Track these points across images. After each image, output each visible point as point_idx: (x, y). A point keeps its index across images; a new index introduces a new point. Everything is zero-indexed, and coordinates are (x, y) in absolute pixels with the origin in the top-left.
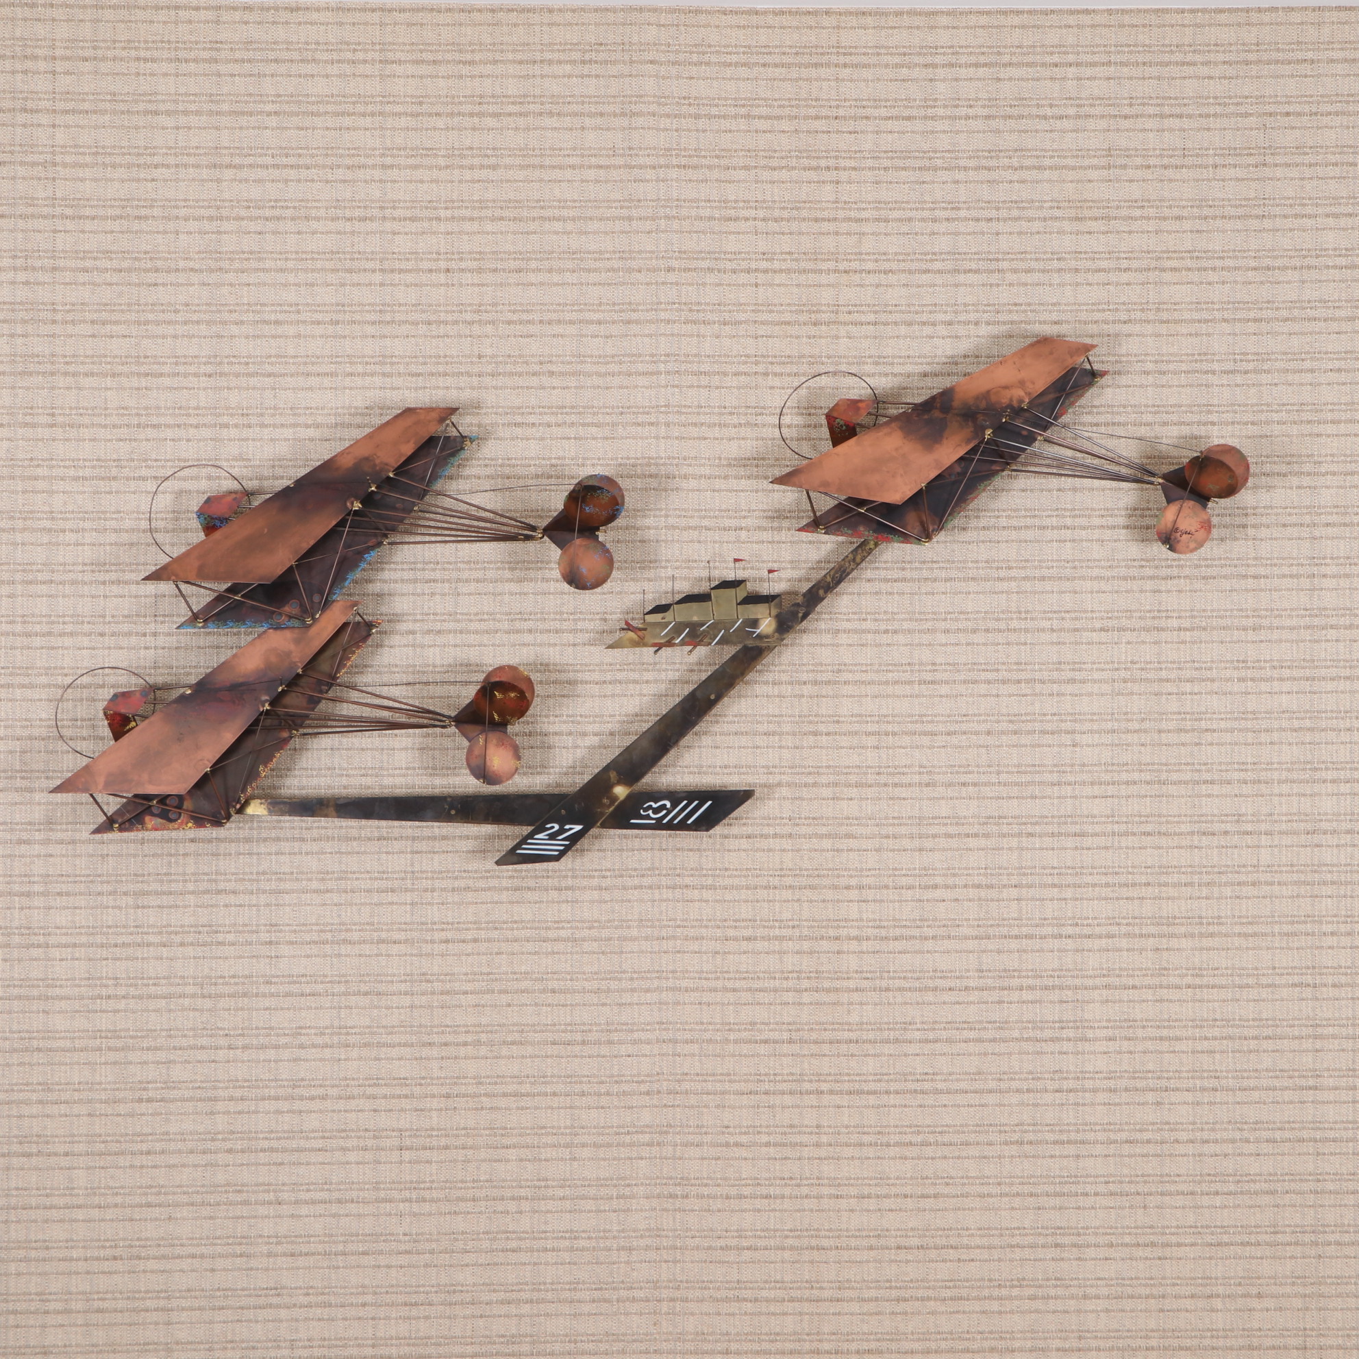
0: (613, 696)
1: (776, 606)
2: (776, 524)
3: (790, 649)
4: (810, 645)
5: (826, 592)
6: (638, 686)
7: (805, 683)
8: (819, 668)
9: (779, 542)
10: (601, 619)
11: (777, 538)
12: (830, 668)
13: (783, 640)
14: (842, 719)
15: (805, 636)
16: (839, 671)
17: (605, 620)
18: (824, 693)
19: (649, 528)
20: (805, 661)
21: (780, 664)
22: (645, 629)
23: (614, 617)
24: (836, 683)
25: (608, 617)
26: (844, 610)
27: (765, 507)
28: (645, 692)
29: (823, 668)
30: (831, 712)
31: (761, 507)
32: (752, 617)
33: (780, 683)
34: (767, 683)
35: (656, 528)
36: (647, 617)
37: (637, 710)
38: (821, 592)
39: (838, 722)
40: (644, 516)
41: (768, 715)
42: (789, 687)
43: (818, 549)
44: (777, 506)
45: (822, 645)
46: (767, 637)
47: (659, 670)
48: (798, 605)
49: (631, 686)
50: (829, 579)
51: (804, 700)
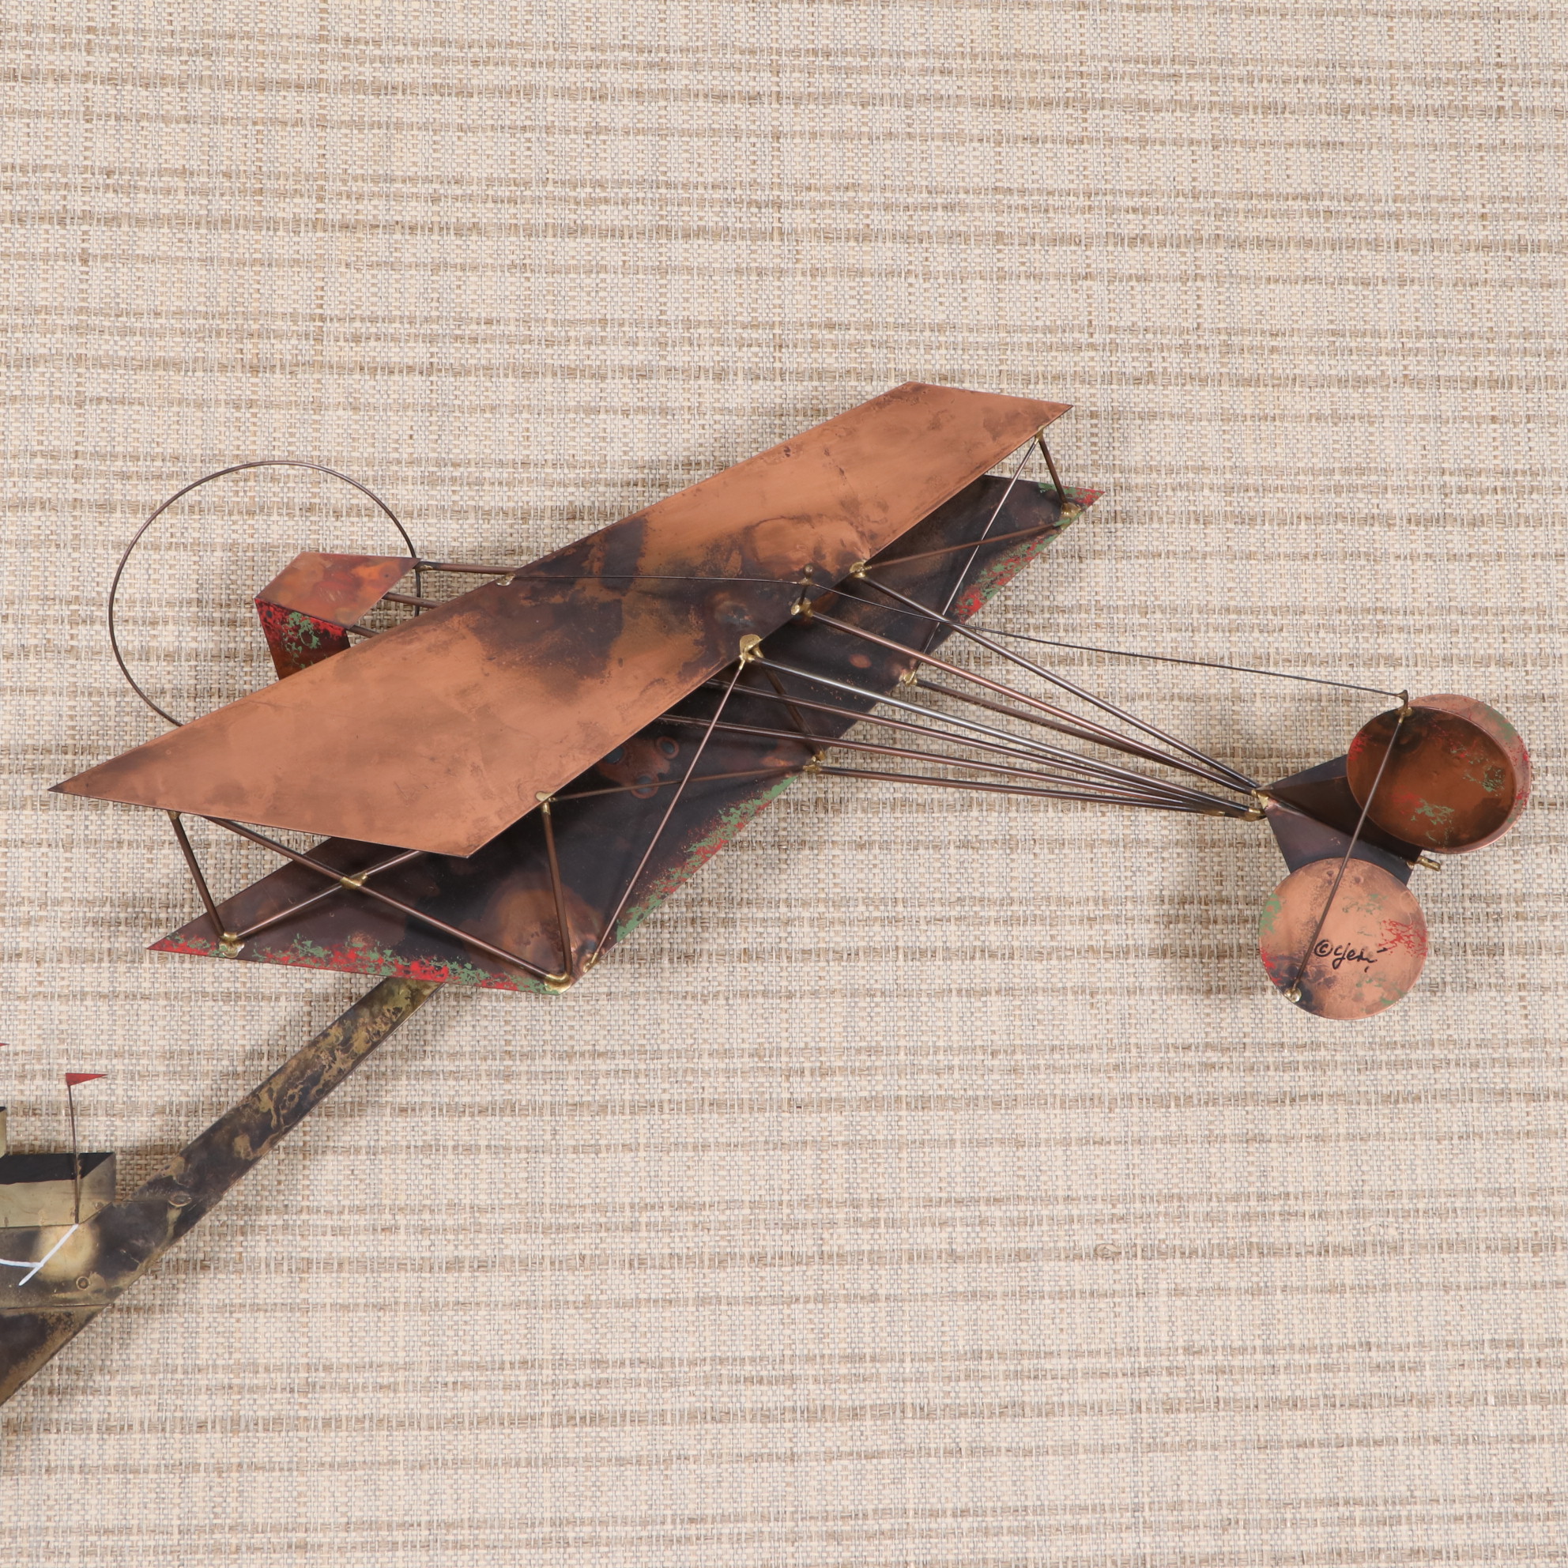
1: (98, 1187)
2: (122, 943)
3: (157, 1321)
4: (222, 1308)
5: (256, 1143)
7: (202, 1426)
8: (249, 1380)
9: (131, 996)
11: (125, 985)
12: (280, 1379)
13: (115, 1293)
14: (313, 1538)
15: (205, 1280)
16: (310, 1387)
18: (261, 1457)
20: (204, 1358)
21: (127, 1369)
24: (299, 1424)
26: (327, 1200)
27: (93, 892)
29: (261, 1379)
30: (280, 1517)
31: (79, 890)
32: (19, 1221)
33: (126, 1428)
34: (82, 1427)
38: (242, 1144)
39: (303, 1547)
41: (84, 1530)
42: (153, 1440)
43: (251, 1016)
44: (129, 891)
45: (256, 1308)
46: (64, 1285)
48: (165, 1183)
50: (266, 1103)
51: (198, 1479)
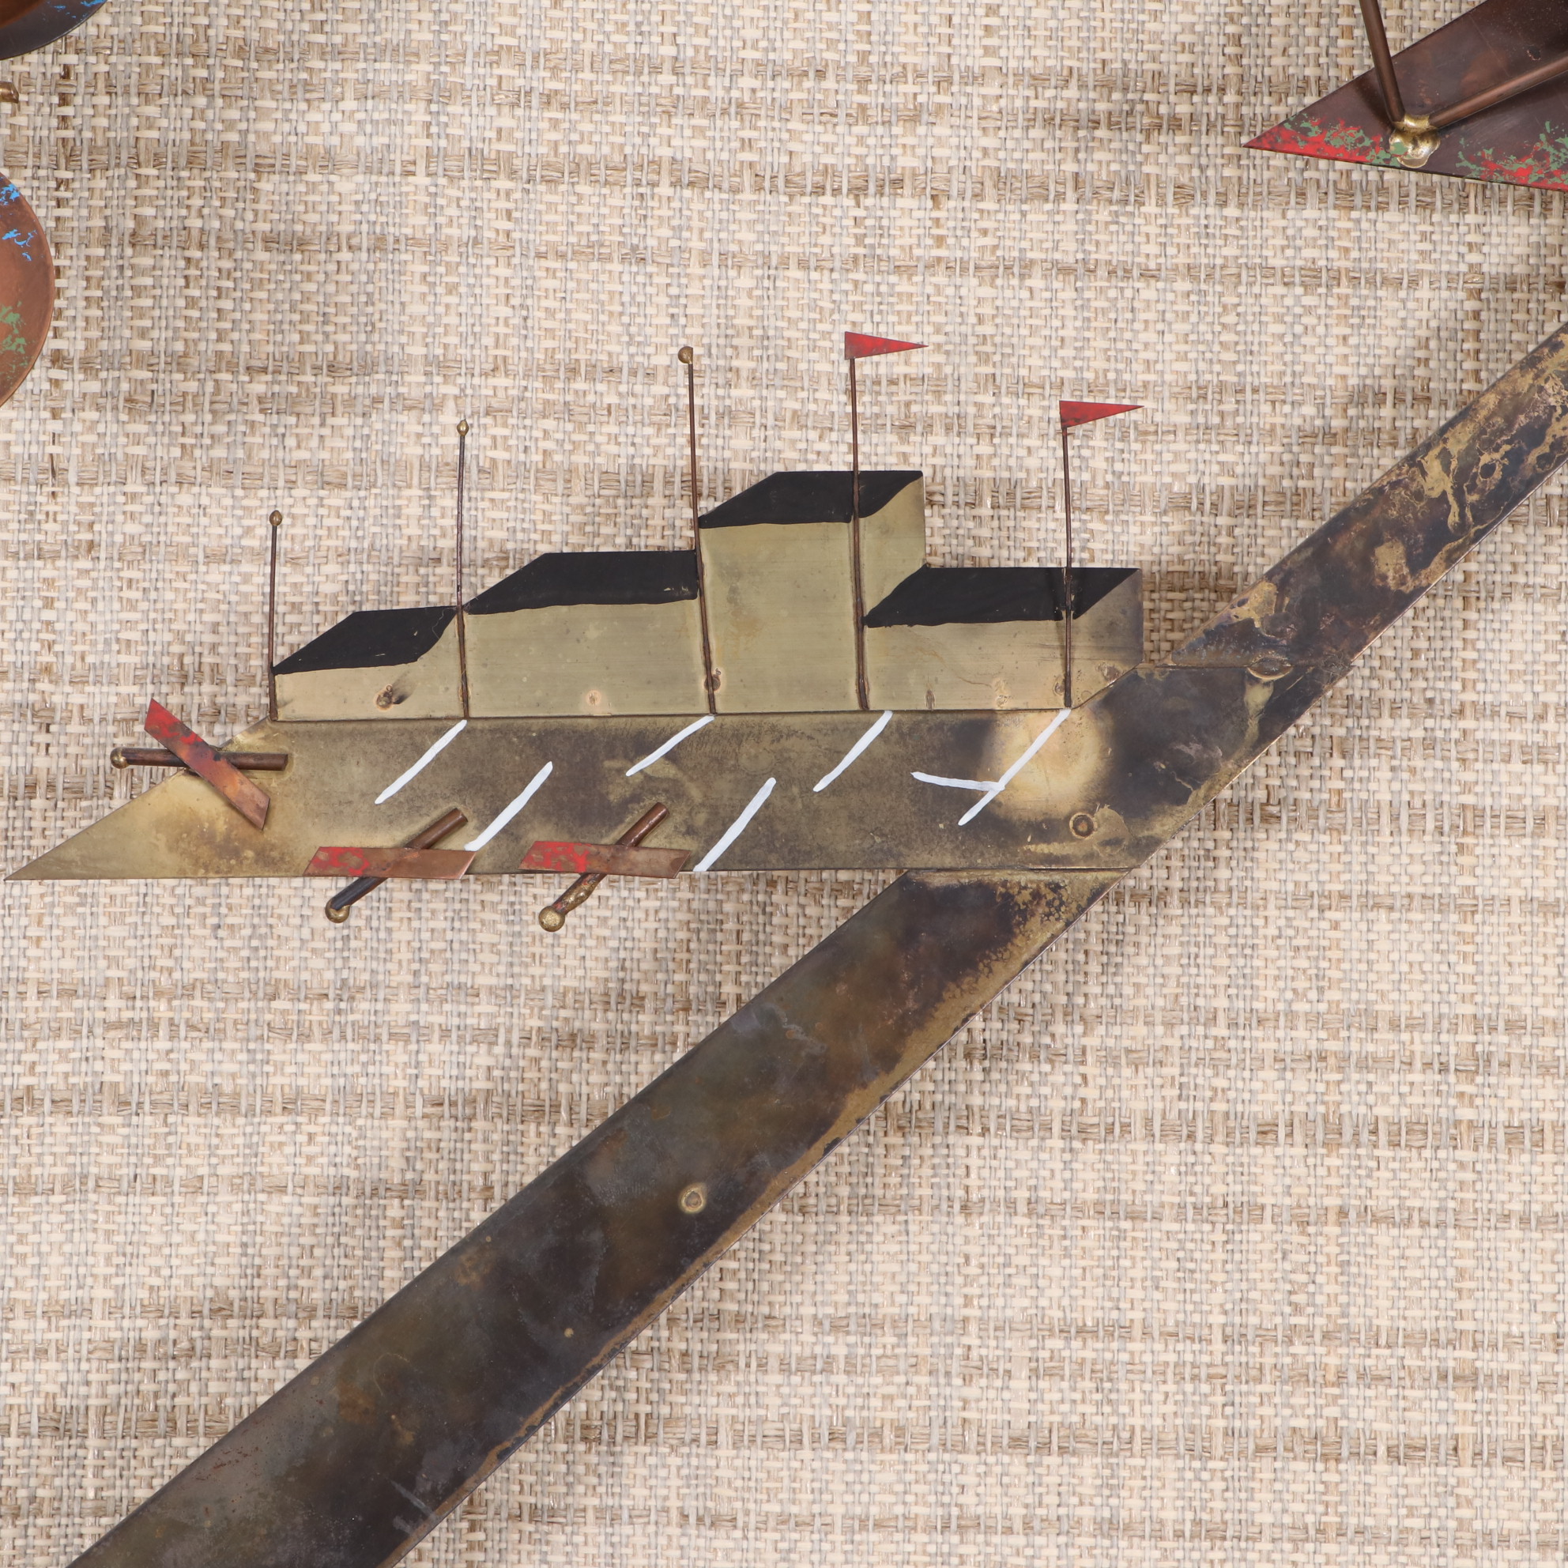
0: (77, 1185)
1: (1107, 638)
2: (1102, 163)
3: (1176, 920)
4: (1302, 899)
5: (1417, 562)
6: (233, 1130)
7: (1266, 1132)
8: (1357, 1044)
9: (1120, 272)
10: (22, 711)
11: (1111, 249)
12: (1421, 1044)
14: (1490, 1362)
15: (1269, 845)
16: (1480, 1063)
17: (44, 718)
18: (1383, 1198)
19: (329, 162)
20: (1268, 999)
21: (1117, 1014)
22: (277, 764)
23: (101, 698)
24: (1455, 1134)
25: (61, 696)
26: (1511, 692)
27: (1044, 57)
28: (275, 1164)
29: (1384, 1043)
30: (1419, 1317)
31: (1014, 53)
32: (954, 699)
33: (1115, 1129)
34: (1033, 1125)
35: (375, 165)
36: (287, 684)
37: (226, 1276)
38: (1390, 560)
39: (1469, 1378)
40: (304, 90)
41: (1039, 1328)
42: (1171, 1154)
43: (1360, 318)
44: (1116, 55)
45: (1371, 903)
46: (1047, 827)
47: (367, 1035)
49: (192, 1128)
50: (1437, 480)
51: (1258, 1236)
